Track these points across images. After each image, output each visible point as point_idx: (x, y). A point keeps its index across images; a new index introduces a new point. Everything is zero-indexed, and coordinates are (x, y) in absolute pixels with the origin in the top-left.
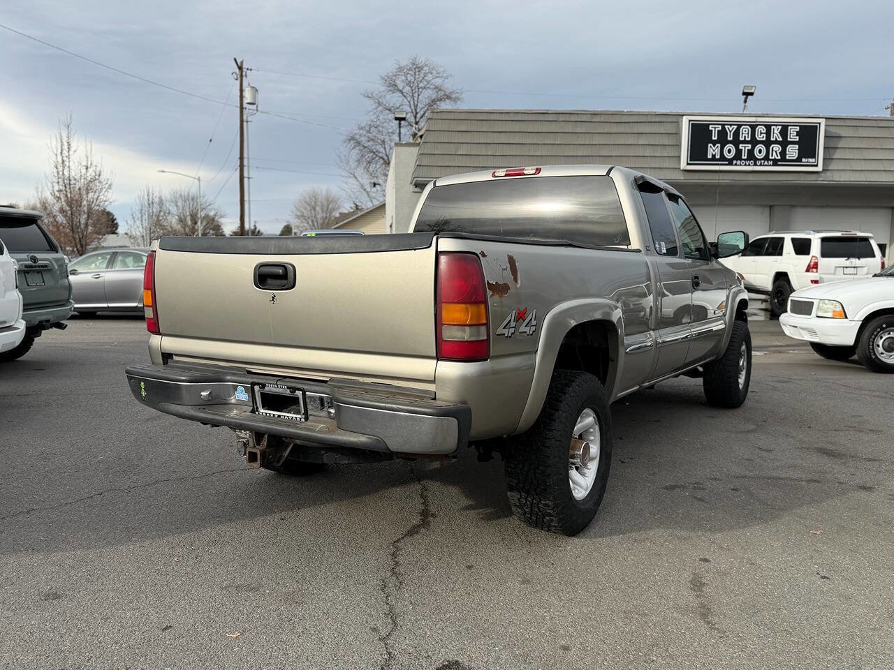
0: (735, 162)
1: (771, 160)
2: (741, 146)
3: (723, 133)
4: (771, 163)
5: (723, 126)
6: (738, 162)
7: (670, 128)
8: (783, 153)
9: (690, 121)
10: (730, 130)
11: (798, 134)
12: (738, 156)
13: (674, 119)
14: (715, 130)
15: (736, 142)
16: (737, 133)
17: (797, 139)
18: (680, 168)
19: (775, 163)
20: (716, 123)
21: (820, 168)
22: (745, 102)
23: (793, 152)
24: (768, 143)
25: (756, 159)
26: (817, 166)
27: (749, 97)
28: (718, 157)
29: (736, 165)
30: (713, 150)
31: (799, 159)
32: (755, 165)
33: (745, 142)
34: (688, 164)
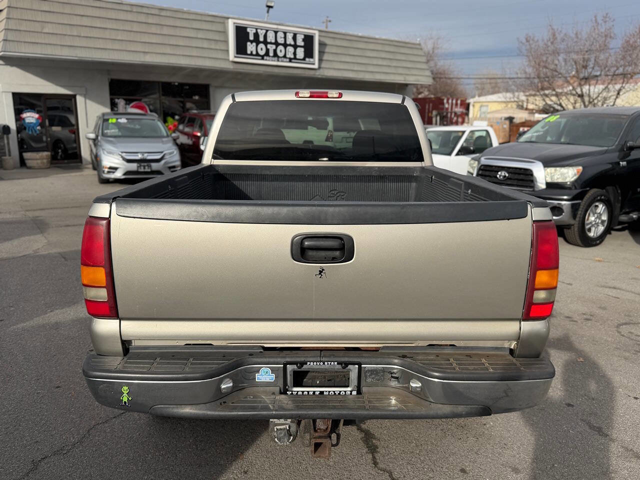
0: (265, 58)
1: (288, 58)
2: (269, 46)
3: (256, 35)
4: (288, 60)
5: (257, 29)
6: (268, 58)
7: (219, 28)
8: (295, 54)
9: (234, 23)
10: (261, 33)
11: (304, 40)
12: (267, 54)
13: (222, 20)
14: (251, 32)
15: (265, 42)
16: (265, 36)
17: (302, 44)
18: (228, 60)
19: (290, 60)
20: (252, 27)
21: (316, 66)
22: (268, 12)
23: (300, 53)
24: (285, 45)
25: (279, 57)
26: (314, 64)
27: (271, 9)
28: (254, 53)
29: (266, 60)
30: (251, 47)
31: (304, 59)
32: (278, 61)
33: (271, 43)
34: (235, 57)
